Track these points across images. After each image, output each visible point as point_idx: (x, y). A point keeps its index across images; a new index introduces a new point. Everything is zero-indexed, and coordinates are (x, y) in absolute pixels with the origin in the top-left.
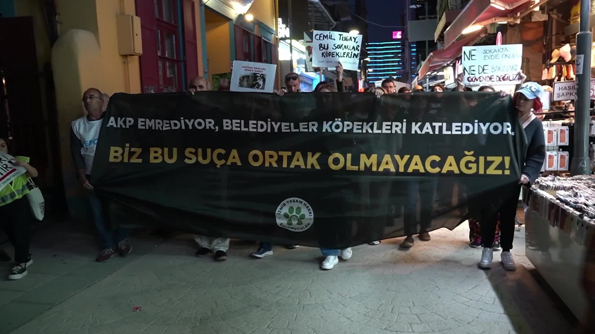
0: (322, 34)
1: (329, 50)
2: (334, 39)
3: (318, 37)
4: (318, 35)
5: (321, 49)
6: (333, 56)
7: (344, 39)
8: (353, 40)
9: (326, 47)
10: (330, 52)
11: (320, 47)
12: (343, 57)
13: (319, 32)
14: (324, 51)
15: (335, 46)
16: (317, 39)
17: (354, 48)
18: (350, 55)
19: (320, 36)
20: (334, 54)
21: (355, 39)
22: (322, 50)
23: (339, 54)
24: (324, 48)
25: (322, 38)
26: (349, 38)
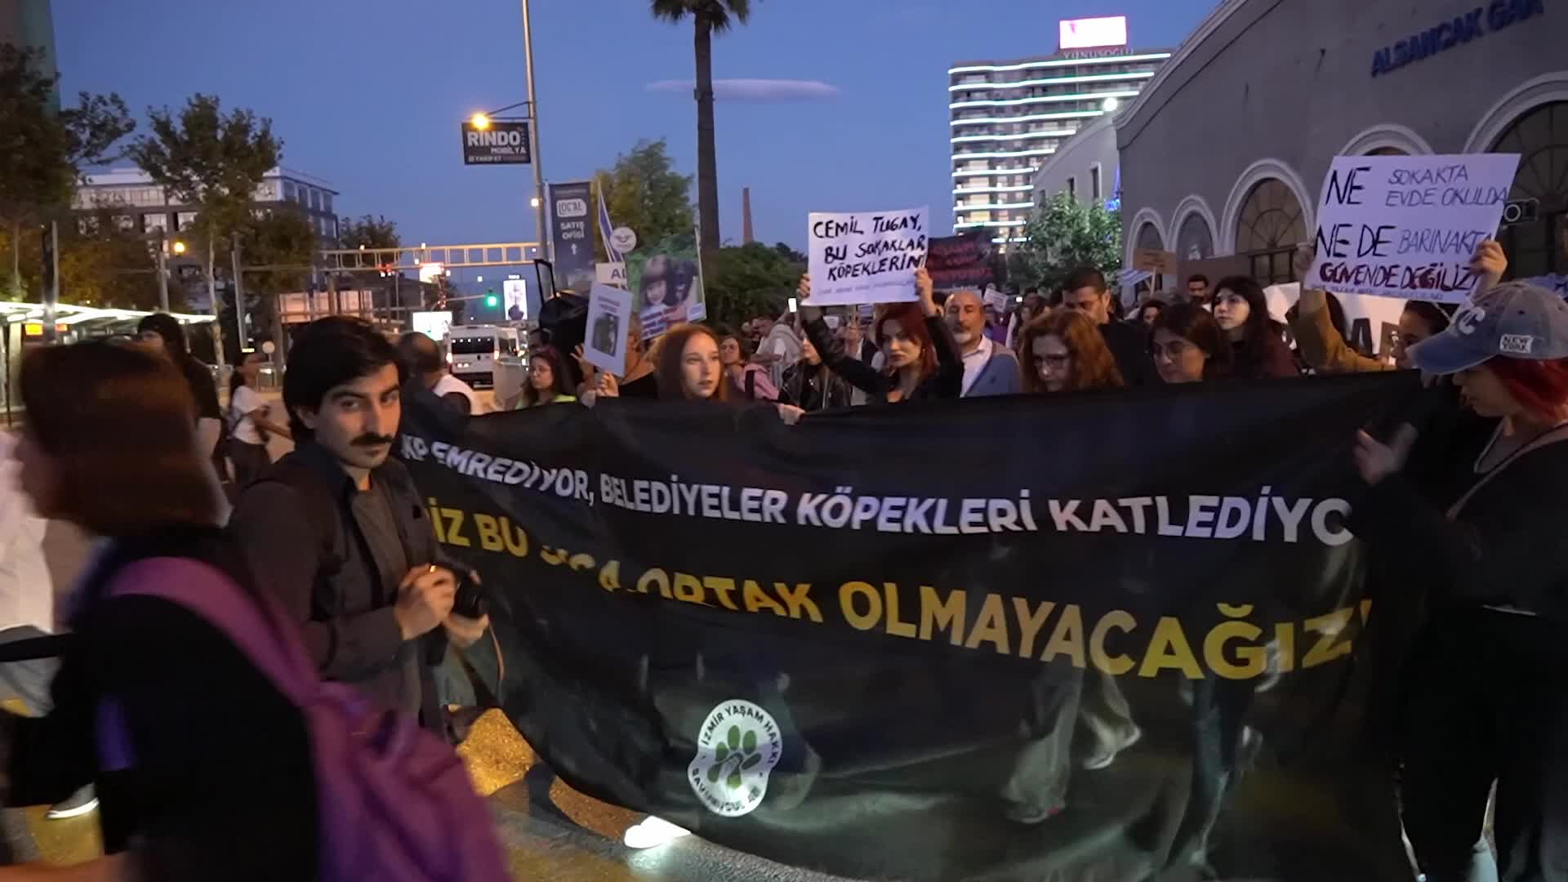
0: (831, 222)
1: (846, 262)
2: (862, 232)
3: (821, 230)
4: (820, 223)
5: (830, 259)
6: (856, 273)
7: (884, 228)
8: (910, 223)
9: (841, 255)
10: (849, 266)
11: (828, 255)
12: (879, 274)
13: (825, 217)
14: (837, 263)
15: (862, 249)
16: (819, 234)
17: (911, 244)
18: (899, 264)
19: (827, 228)
20: (857, 270)
21: (914, 220)
22: (831, 263)
23: (870, 269)
24: (835, 257)
25: (832, 232)
26: (898, 222)
